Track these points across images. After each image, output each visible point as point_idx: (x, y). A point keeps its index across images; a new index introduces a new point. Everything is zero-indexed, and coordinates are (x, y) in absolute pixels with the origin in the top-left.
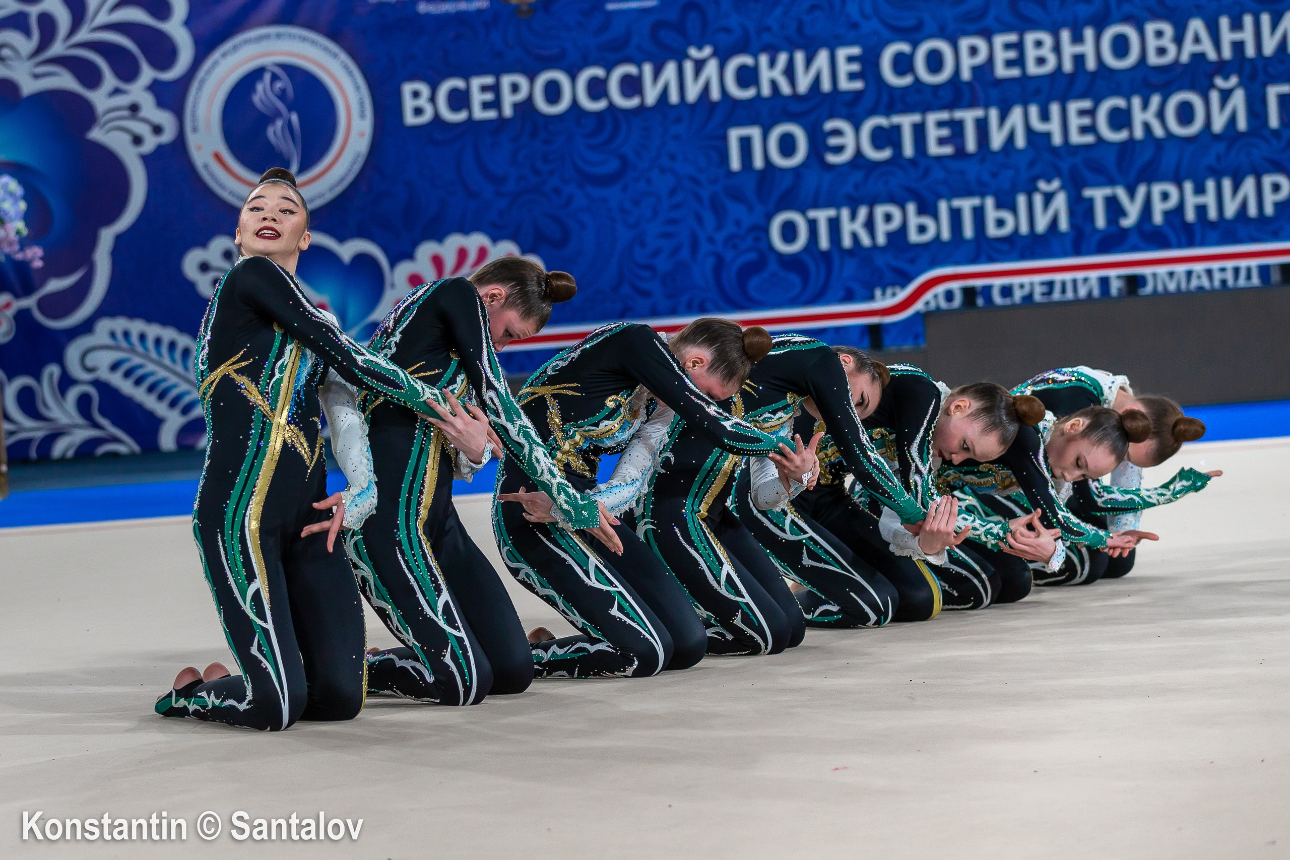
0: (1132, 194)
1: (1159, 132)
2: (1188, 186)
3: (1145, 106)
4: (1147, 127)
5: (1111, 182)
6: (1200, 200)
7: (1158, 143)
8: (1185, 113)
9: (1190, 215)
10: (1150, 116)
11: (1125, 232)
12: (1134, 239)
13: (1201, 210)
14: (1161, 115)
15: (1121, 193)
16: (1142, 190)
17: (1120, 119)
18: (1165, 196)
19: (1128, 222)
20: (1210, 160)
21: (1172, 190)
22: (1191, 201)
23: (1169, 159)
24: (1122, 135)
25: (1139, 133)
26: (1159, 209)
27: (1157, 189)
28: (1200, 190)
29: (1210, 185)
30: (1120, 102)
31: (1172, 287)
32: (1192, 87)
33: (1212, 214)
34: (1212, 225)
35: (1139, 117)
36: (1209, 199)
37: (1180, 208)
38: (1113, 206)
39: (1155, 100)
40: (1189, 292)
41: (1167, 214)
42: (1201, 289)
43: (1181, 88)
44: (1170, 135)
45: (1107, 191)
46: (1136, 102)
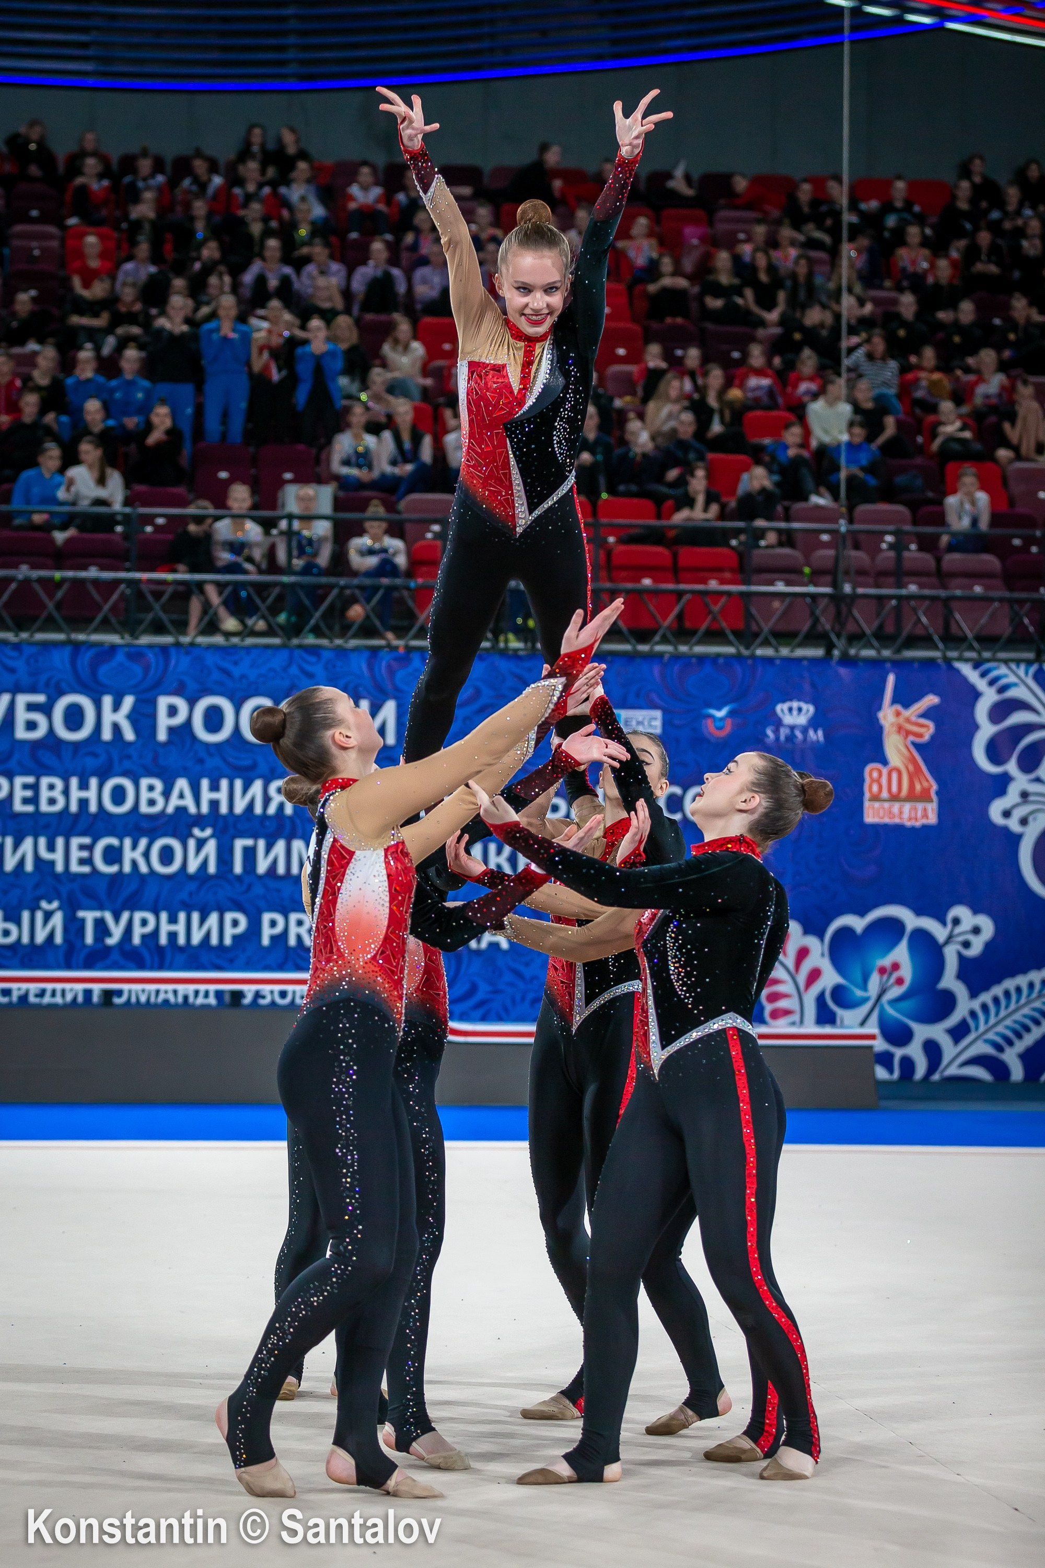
0: (117, 918)
1: (144, 869)
2: (164, 916)
3: (134, 847)
4: (134, 864)
5: (101, 908)
6: (173, 928)
7: (143, 878)
8: (167, 855)
9: (163, 940)
10: (138, 855)
11: (109, 949)
12: (115, 956)
13: (173, 936)
14: (146, 855)
15: (108, 916)
16: (125, 916)
17: (112, 855)
18: (144, 923)
19: (111, 941)
20: (184, 895)
21: (150, 917)
22: (165, 928)
23: (150, 892)
24: (114, 869)
25: (127, 868)
26: (138, 933)
27: (138, 916)
28: (173, 920)
29: (182, 916)
30: (114, 841)
31: (143, 999)
32: (174, 835)
33: (182, 941)
34: (181, 949)
35: (128, 855)
36: (180, 928)
37: (156, 933)
38: (100, 925)
39: (143, 842)
40: (156, 1005)
41: (144, 937)
42: (166, 1002)
43: (165, 835)
44: (152, 872)
45: (97, 914)
46: (128, 842)
